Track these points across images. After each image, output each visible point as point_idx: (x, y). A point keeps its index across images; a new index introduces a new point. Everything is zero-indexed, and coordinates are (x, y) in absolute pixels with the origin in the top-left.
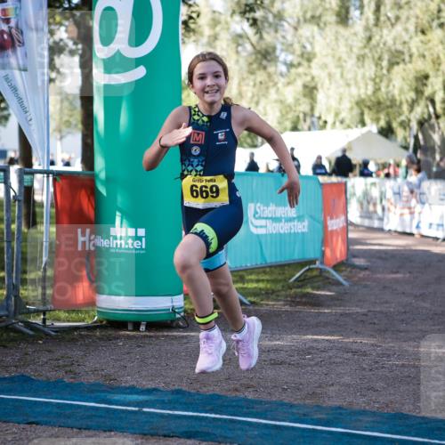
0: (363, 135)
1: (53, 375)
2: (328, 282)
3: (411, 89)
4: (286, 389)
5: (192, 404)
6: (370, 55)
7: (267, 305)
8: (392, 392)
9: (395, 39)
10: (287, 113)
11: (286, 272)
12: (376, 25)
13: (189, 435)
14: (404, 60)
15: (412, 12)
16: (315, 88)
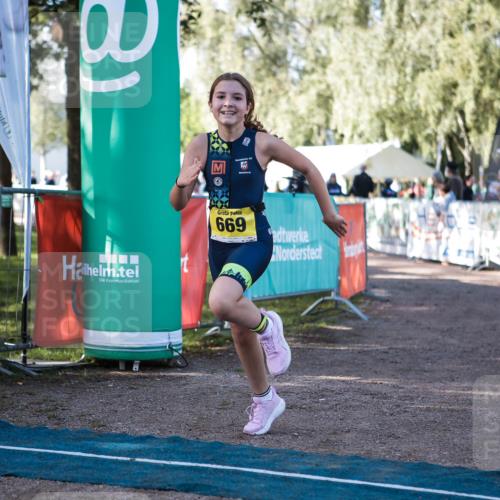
0: (384, 150)
1: (34, 421)
2: (345, 316)
3: (438, 99)
4: (297, 437)
5: (190, 453)
6: (392, 60)
8: (415, 439)
9: (420, 43)
10: (299, 125)
11: (298, 304)
12: (399, 26)
13: (187, 488)
14: (430, 66)
15: (439, 13)
16: (330, 97)
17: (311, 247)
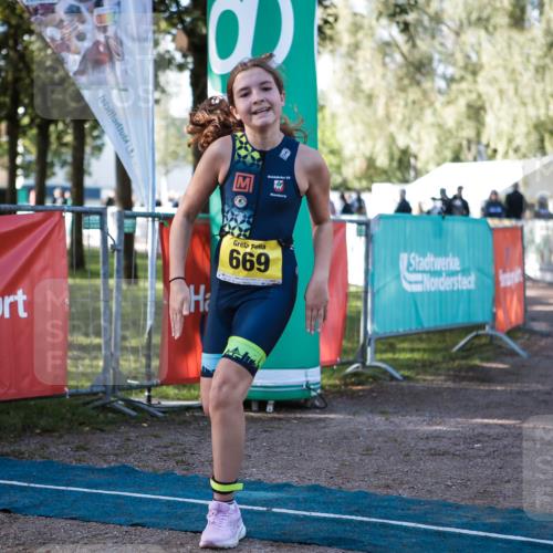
0: (544, 166)
1: (161, 466)
2: (501, 352)
4: (451, 487)
5: (332, 503)
7: (425, 380)
10: (447, 139)
11: (448, 339)
13: (331, 542)
16: (482, 108)
17: (463, 275)
